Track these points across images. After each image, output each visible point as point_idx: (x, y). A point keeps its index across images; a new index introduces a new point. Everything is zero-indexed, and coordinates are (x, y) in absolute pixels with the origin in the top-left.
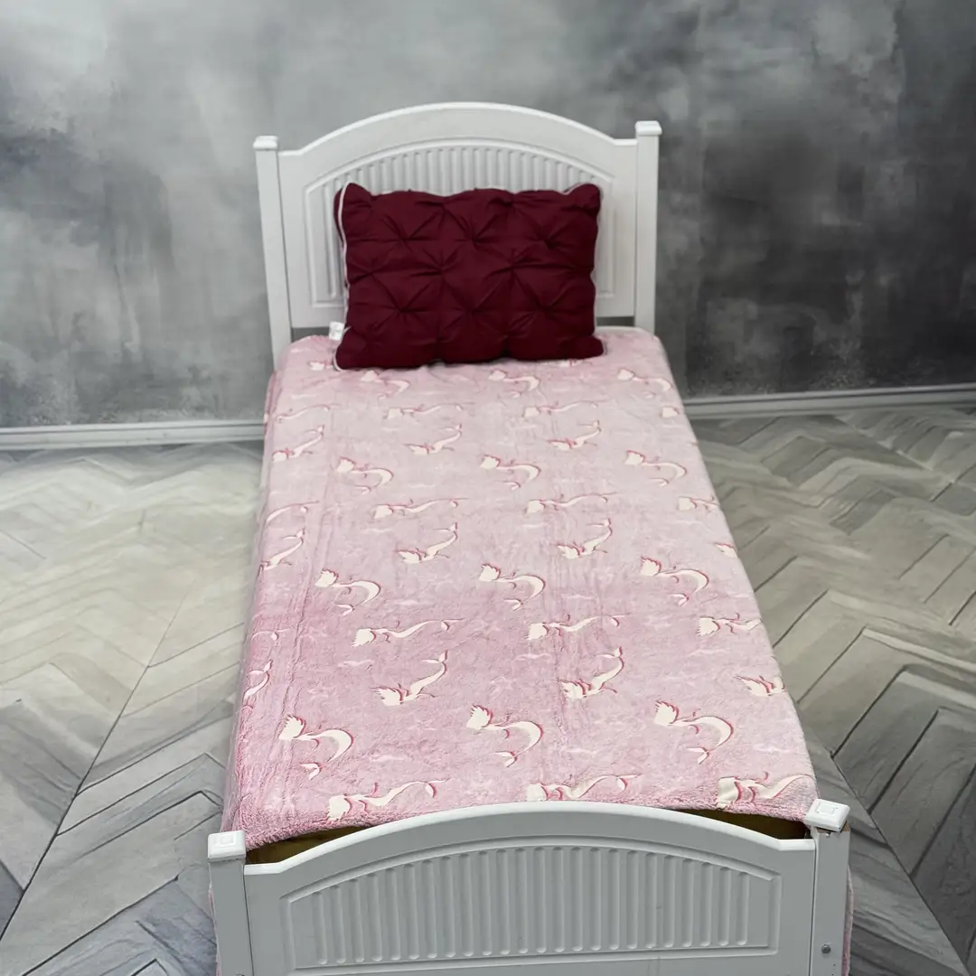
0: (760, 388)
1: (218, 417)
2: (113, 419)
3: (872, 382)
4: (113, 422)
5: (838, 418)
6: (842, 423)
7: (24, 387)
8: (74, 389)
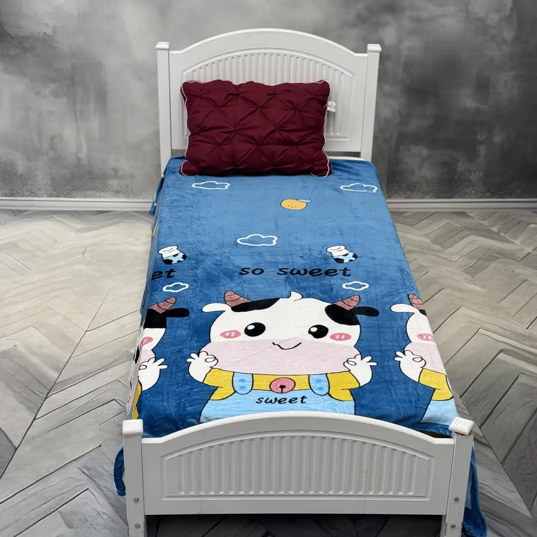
0: (427, 196)
1: (128, 197)
2: (69, 195)
3: (488, 195)
4: (70, 197)
5: (469, 214)
6: (470, 217)
7: (22, 175)
8: (49, 177)
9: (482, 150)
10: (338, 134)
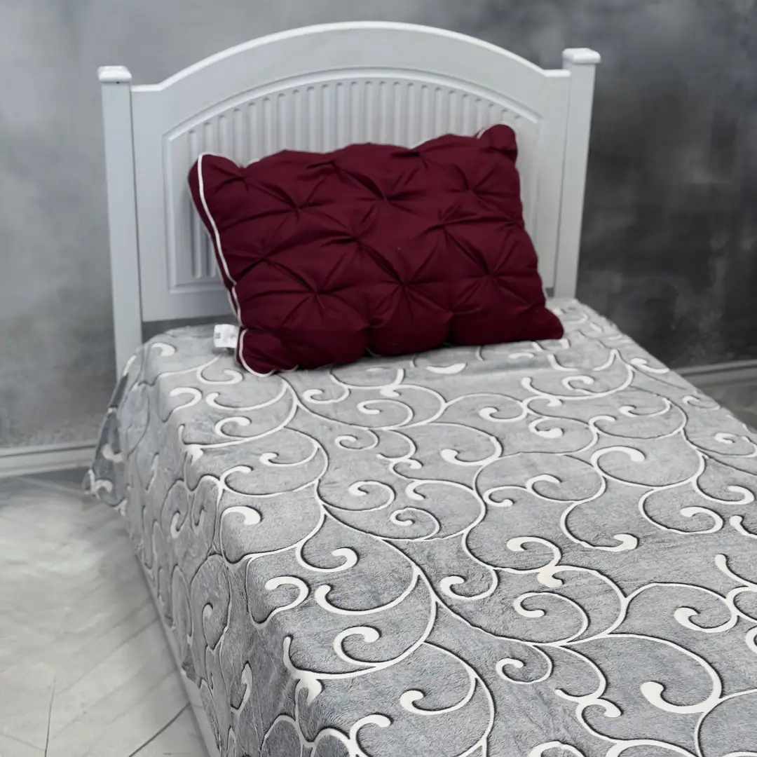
9: (720, 267)
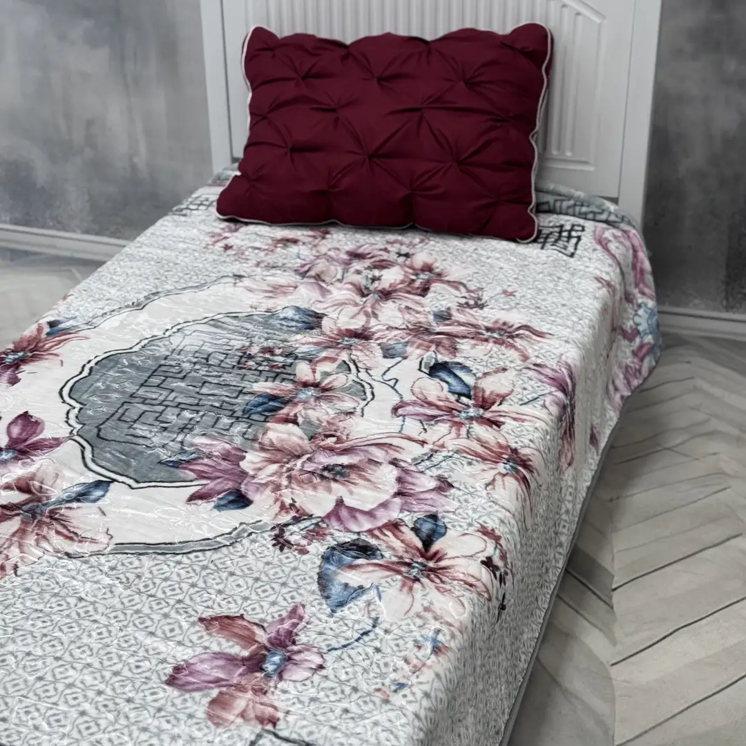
7: (43, 188)
8: (86, 198)
10: (569, 154)
